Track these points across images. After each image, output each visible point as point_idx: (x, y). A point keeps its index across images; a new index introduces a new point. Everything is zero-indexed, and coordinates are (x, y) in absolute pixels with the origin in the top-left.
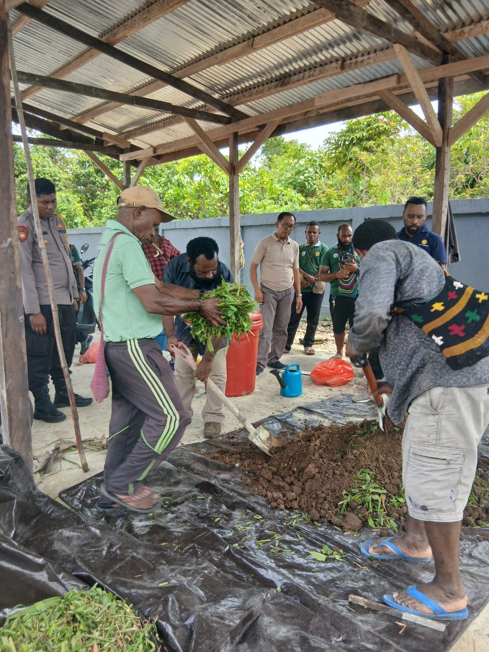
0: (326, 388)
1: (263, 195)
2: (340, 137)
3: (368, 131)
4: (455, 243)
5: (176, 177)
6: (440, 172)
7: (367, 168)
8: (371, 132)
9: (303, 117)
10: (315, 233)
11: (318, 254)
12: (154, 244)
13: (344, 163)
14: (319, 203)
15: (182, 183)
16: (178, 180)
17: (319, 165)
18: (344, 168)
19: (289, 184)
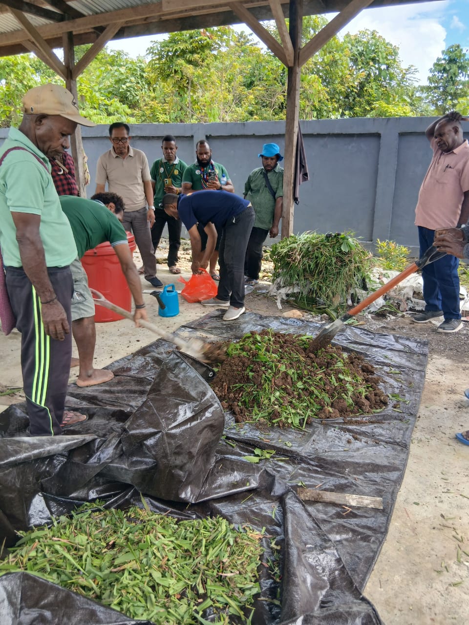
2: (164, 47)
3: (191, 44)
4: (305, 163)
6: (292, 92)
7: (192, 82)
8: (194, 45)
9: (145, 22)
10: (171, 149)
11: (176, 172)
12: (57, 161)
13: (168, 75)
14: (143, 115)
17: (140, 75)
18: (169, 80)
19: (109, 93)
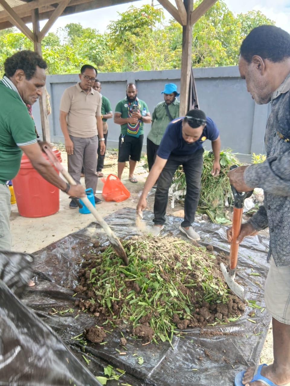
0: (113, 203)
1: (68, 63)
2: (118, 24)
3: (135, 22)
4: (196, 98)
5: (5, 48)
6: (185, 45)
7: (136, 47)
8: (137, 22)
10: (98, 88)
13: (121, 43)
14: (106, 70)
15: (9, 53)
16: (7, 50)
17: (105, 44)
18: (121, 46)
19: (86, 56)
